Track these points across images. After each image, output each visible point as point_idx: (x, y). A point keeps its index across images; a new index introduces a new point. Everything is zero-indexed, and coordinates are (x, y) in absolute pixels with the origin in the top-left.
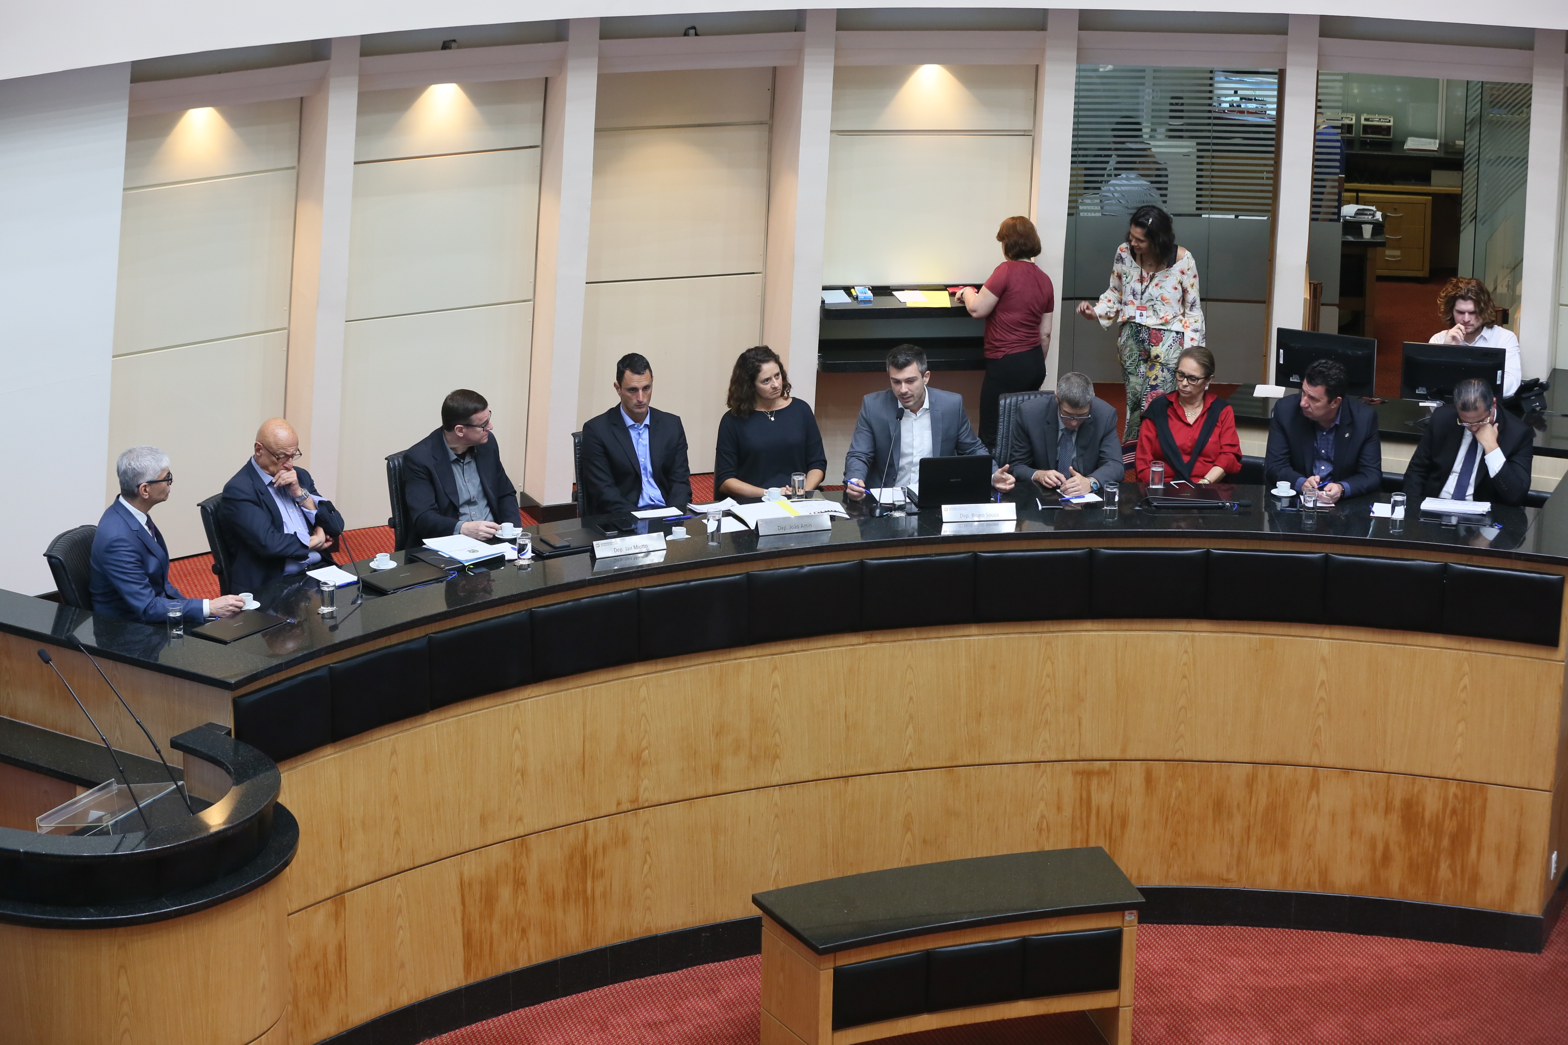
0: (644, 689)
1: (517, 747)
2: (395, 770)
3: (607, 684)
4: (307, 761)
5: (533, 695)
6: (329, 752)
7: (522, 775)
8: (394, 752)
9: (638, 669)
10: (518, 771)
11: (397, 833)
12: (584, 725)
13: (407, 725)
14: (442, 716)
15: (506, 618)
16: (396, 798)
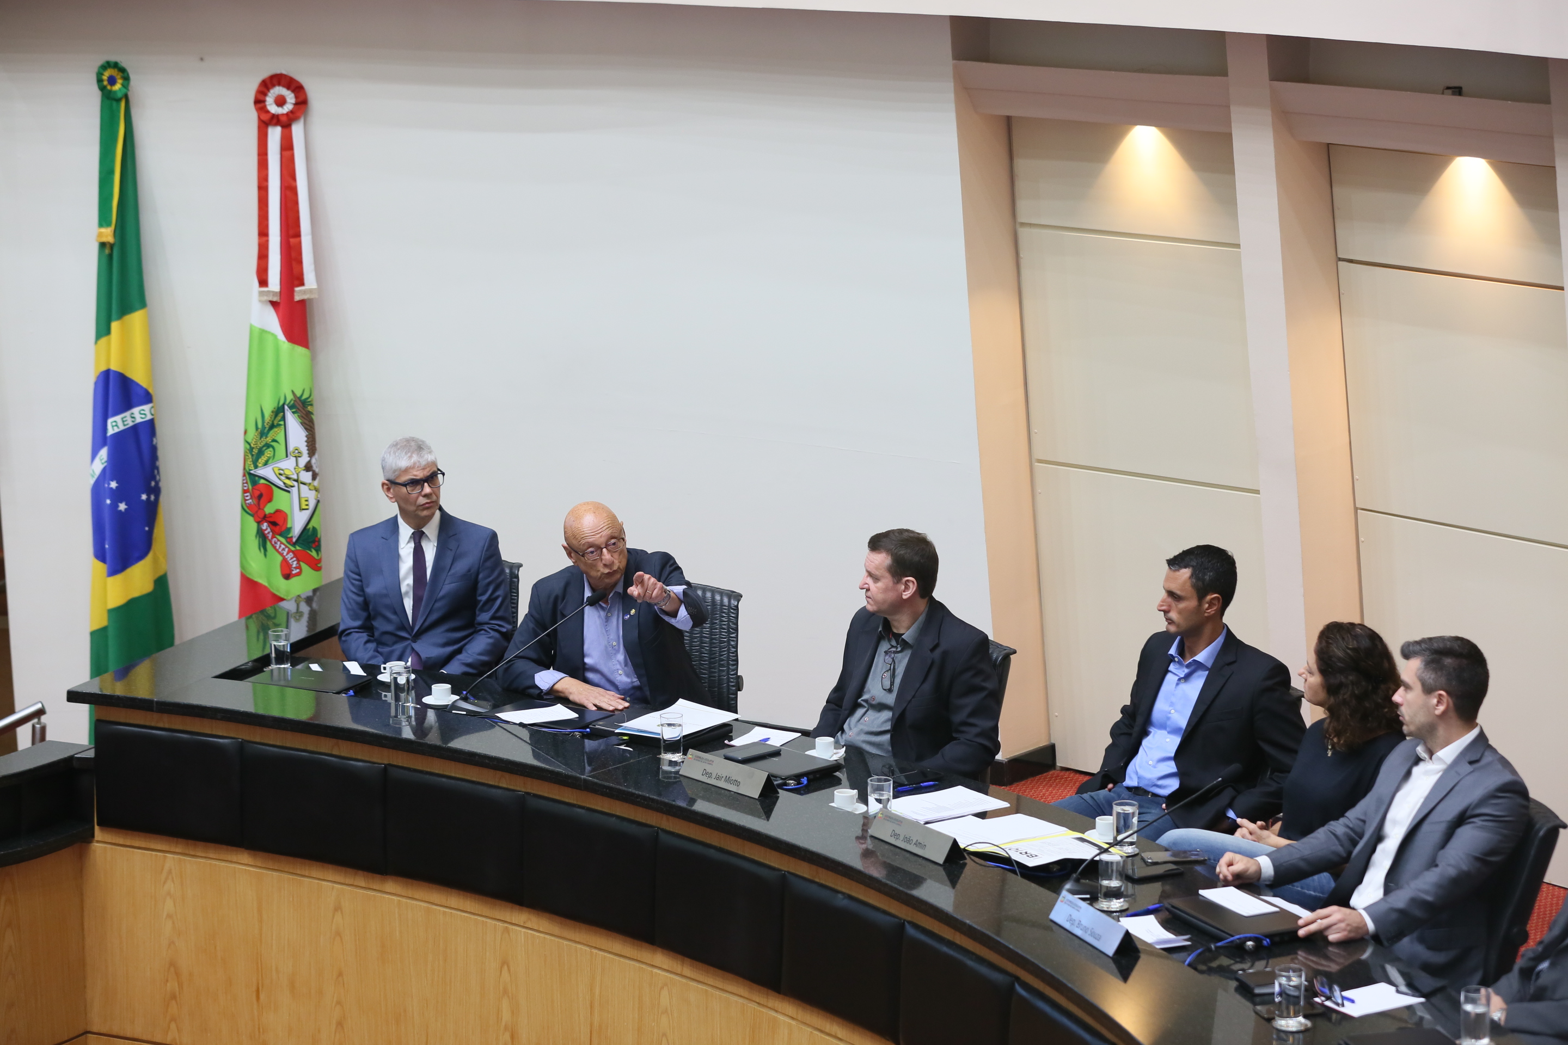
0: (665, 993)
1: (505, 992)
2: (338, 934)
3: (622, 960)
4: (211, 855)
5: (529, 925)
6: (246, 861)
7: (512, 1037)
8: (338, 908)
9: (660, 958)
10: (506, 1028)
11: (340, 1024)
12: (592, 1006)
13: (361, 879)
14: (410, 893)
15: (494, 790)
16: (340, 974)
